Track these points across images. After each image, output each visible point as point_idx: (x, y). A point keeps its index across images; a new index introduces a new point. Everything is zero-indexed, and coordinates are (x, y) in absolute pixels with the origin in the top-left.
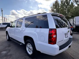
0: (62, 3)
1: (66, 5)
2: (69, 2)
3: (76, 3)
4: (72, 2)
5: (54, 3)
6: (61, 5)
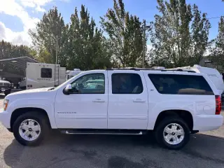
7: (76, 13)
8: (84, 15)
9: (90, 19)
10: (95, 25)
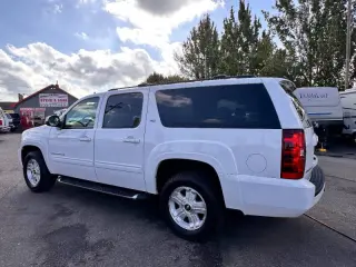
0: (230, 33)
1: (245, 40)
2: (257, 30)
3: (283, 38)
4: (267, 33)
5: (197, 29)
6: (224, 37)
7: (232, 16)
8: (244, 15)
9: (252, 19)
10: (260, 26)
